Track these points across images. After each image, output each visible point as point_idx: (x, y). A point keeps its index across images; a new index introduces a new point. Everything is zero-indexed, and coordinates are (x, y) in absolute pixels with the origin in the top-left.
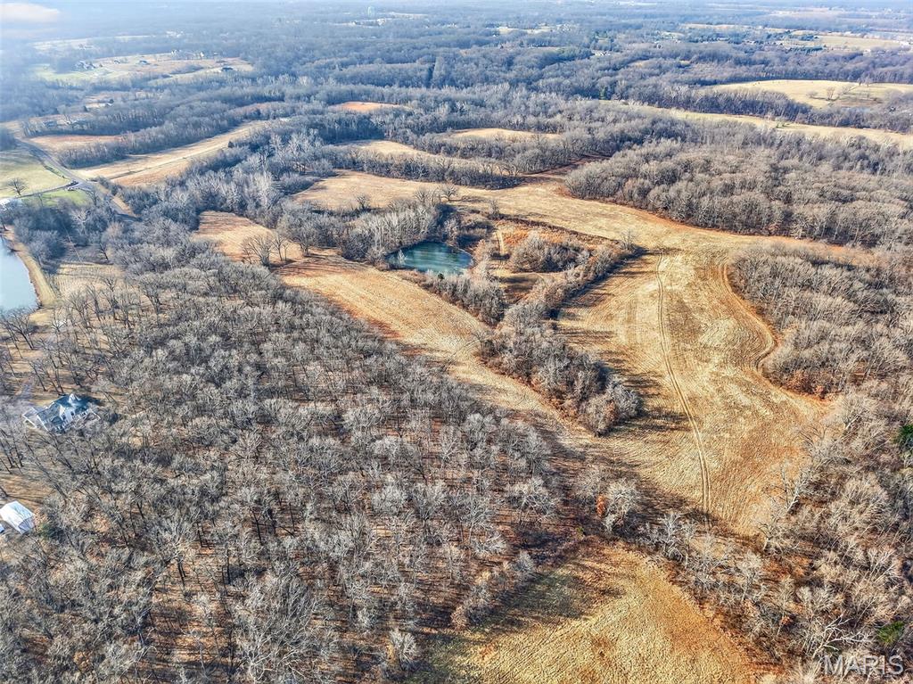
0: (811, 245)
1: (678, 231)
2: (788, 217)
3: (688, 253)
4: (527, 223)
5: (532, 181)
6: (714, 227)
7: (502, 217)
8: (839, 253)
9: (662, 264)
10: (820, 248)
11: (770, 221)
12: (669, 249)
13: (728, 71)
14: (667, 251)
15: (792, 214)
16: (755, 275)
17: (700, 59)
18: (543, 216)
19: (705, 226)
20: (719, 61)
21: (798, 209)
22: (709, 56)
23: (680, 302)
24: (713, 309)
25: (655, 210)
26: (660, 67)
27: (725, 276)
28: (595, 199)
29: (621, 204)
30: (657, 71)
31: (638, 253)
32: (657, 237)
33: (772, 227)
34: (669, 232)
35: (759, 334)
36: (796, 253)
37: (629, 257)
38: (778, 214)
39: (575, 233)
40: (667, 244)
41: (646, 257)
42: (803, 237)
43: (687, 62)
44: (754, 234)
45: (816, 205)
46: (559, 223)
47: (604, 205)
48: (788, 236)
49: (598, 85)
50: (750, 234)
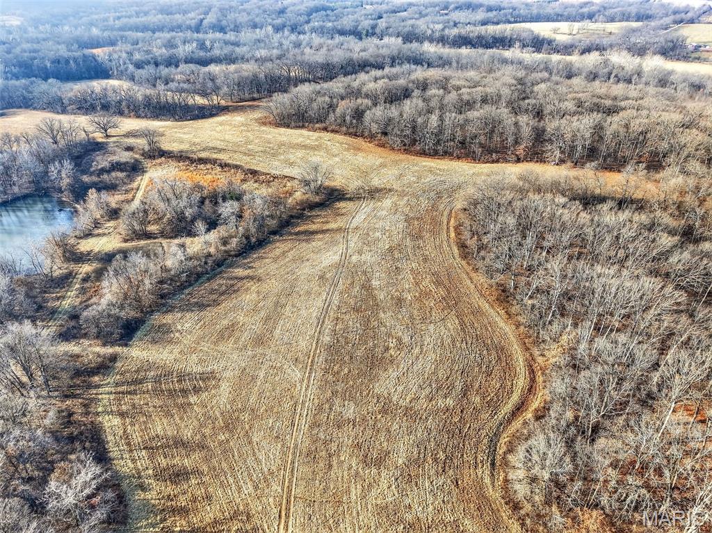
0: (574, 173)
1: (396, 162)
2: (540, 137)
3: (402, 194)
4: (192, 161)
5: (236, 109)
6: (447, 154)
7: (163, 154)
8: (613, 182)
9: (359, 214)
10: (589, 177)
11: (517, 142)
12: (378, 190)
13: (480, 15)
14: (374, 193)
15: (544, 131)
16: (494, 228)
17: (457, 8)
18: (220, 151)
19: (434, 154)
20: (473, 9)
21: (551, 125)
22: (465, 5)
23: (367, 287)
24: (419, 299)
25: (372, 137)
26: (420, 13)
27: (452, 229)
28: (303, 127)
29: (333, 131)
30: (417, 16)
31: (330, 198)
32: (365, 174)
33: (520, 151)
34: (383, 165)
35: (501, 350)
36: (556, 188)
37: (313, 206)
38: (526, 131)
39: (254, 173)
40: (376, 182)
41: (342, 204)
42: (562, 161)
43: (446, 12)
44: (497, 161)
45: (576, 118)
46: (238, 159)
47: (311, 133)
48: (542, 161)
49: (359, 27)
50: (493, 162)
